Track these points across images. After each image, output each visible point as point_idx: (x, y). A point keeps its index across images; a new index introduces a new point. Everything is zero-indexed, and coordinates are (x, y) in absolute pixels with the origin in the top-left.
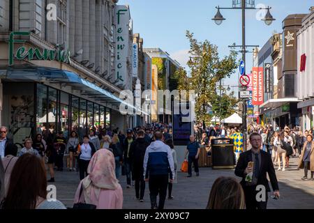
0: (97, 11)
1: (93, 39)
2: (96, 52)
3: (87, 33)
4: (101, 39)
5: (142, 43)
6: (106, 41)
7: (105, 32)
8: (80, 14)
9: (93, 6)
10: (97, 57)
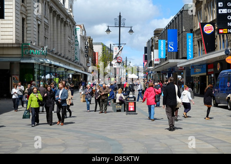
0: (64, 30)
1: (63, 42)
2: (64, 47)
3: (59, 40)
4: (67, 42)
5: (92, 41)
6: (69, 43)
7: (69, 38)
8: (56, 32)
9: (63, 28)
10: (65, 50)
